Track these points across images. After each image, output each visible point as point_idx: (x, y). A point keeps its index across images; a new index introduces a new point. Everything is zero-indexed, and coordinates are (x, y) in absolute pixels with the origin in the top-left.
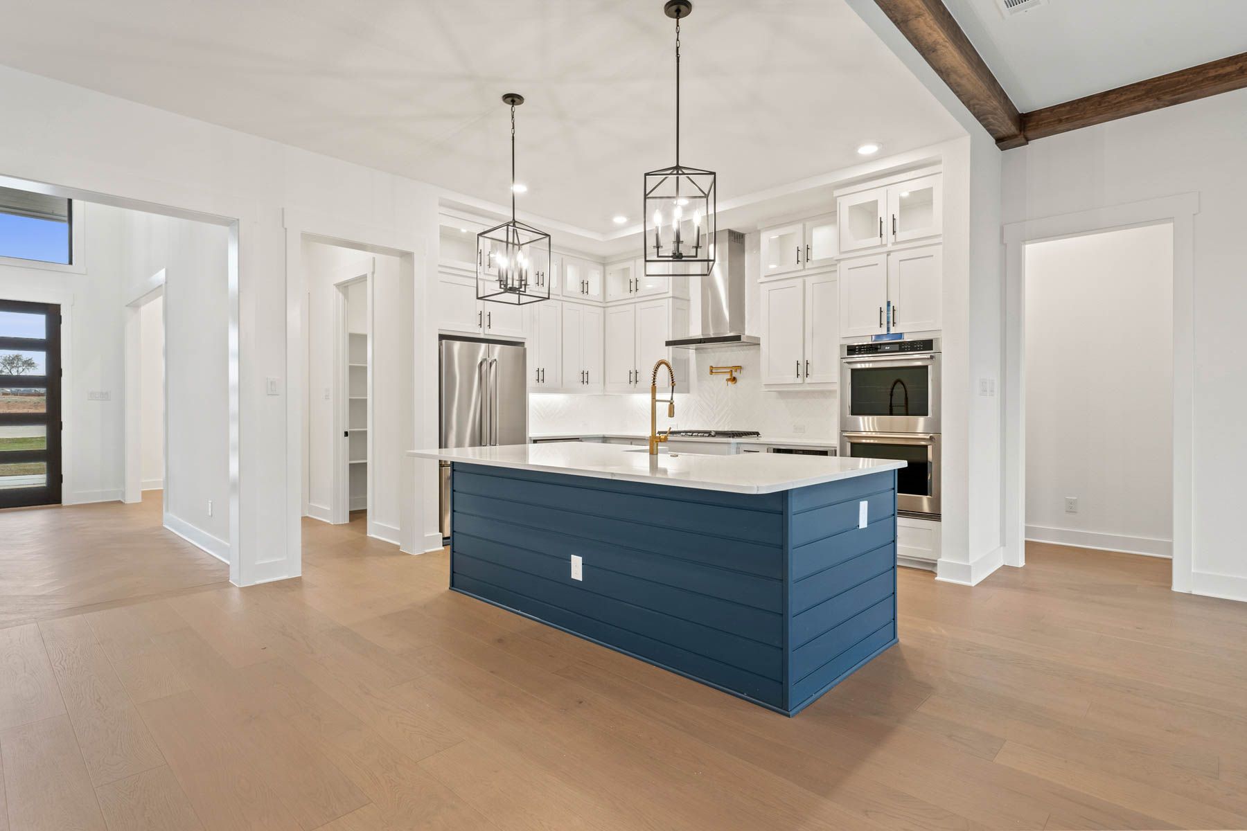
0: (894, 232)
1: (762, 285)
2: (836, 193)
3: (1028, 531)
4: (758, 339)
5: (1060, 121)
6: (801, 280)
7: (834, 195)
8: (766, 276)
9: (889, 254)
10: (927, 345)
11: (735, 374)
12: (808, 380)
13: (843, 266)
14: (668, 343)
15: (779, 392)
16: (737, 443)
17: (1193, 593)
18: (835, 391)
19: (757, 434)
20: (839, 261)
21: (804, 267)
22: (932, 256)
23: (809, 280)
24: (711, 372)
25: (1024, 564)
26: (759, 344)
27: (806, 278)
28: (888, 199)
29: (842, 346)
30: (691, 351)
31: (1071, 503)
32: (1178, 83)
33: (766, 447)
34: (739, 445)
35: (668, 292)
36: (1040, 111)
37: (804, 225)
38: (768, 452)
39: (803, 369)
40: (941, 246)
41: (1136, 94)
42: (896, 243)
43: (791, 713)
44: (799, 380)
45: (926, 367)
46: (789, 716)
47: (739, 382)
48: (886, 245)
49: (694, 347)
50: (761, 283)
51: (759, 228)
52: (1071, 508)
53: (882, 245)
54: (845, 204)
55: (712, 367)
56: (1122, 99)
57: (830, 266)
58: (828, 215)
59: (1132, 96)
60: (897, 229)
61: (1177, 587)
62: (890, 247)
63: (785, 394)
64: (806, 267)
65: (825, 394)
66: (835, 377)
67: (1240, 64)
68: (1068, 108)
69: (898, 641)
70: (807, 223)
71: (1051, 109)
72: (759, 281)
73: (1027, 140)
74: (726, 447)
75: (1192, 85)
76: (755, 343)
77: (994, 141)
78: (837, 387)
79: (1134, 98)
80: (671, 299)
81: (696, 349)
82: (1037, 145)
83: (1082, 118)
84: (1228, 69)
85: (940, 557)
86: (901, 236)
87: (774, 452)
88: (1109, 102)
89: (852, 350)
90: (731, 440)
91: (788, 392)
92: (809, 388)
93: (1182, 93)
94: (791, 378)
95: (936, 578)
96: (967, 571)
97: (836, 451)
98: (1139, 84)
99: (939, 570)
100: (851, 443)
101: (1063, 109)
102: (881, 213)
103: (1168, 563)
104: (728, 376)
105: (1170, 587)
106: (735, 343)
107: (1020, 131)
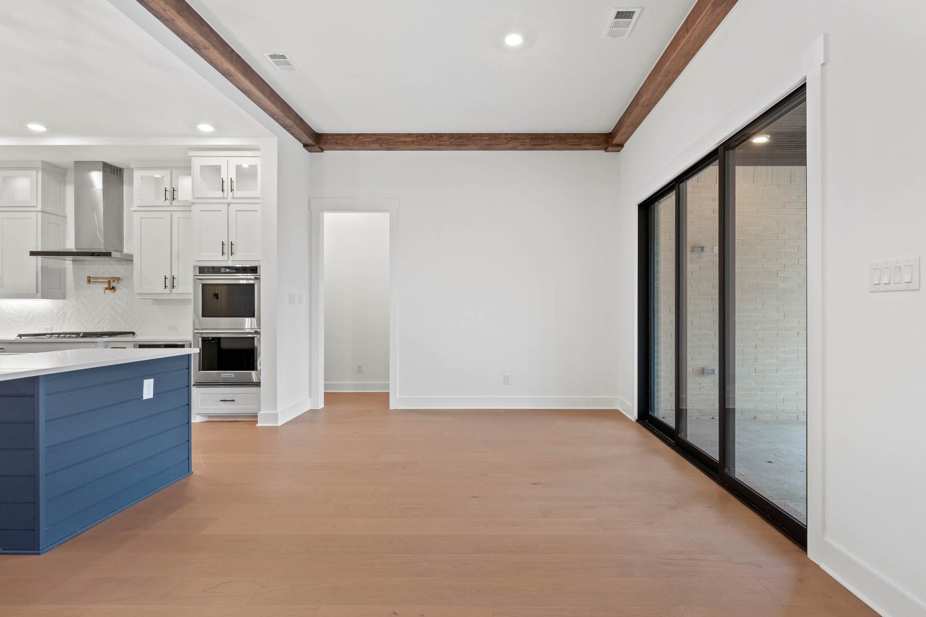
0: (232, 190)
1: (134, 213)
2: (191, 153)
3: (326, 386)
4: (132, 256)
5: (337, 143)
6: (169, 213)
7: (189, 155)
8: (138, 206)
9: (229, 204)
10: (254, 270)
11: (113, 284)
12: (174, 291)
13: (196, 209)
14: (33, 254)
15: (155, 300)
16: (106, 342)
17: (398, 409)
18: (190, 300)
19: (133, 333)
20: (193, 203)
21: (171, 203)
22: (257, 211)
23: (176, 215)
24: (89, 281)
25: (323, 406)
26: (132, 261)
27: (173, 213)
28: (229, 167)
29: (194, 267)
30: (68, 262)
31: (359, 367)
32: (389, 140)
33: (133, 343)
34: (107, 343)
35: (36, 207)
36: (327, 135)
37: (171, 172)
38: (134, 348)
39: (171, 282)
40: (260, 205)
41: (372, 140)
42: (233, 198)
43: (41, 552)
44: (167, 291)
45: (253, 285)
46: (39, 554)
47: (117, 291)
48: (227, 198)
49: (71, 259)
50: (134, 211)
51: (131, 166)
52: (360, 370)
53: (224, 198)
54: (198, 163)
55: (90, 277)
56: (366, 140)
57: (187, 207)
58: (187, 169)
59: (370, 140)
60: (235, 188)
61: (392, 407)
62: (229, 200)
63: (159, 301)
64: (173, 205)
65: (183, 302)
66: (190, 289)
67: (412, 138)
68: (341, 137)
69: (193, 473)
70: (174, 172)
71: (333, 135)
72: (132, 209)
73: (322, 150)
74: (93, 345)
75: (394, 142)
76: (129, 259)
77: (302, 145)
78: (191, 297)
79: (371, 141)
80: (40, 214)
81: (73, 261)
82: (328, 154)
83: (347, 145)
84: (408, 139)
85: (260, 411)
86: (237, 194)
87: (139, 348)
88: (360, 140)
89: (202, 270)
90: (99, 339)
91: (162, 299)
92: (175, 297)
93: (390, 145)
94: (160, 288)
95: (257, 425)
96: (275, 417)
97: (191, 344)
98: (373, 134)
99: (259, 419)
100: (202, 338)
101: (338, 137)
102: (224, 175)
103: (387, 394)
104: (106, 286)
105: (389, 408)
106: (106, 258)
107: (317, 143)
